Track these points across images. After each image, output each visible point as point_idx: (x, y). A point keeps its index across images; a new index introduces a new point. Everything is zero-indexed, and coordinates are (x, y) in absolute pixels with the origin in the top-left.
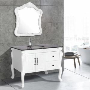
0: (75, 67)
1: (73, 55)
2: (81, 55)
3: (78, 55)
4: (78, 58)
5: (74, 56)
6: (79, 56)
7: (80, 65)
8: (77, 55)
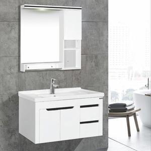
0: (129, 135)
1: (126, 110)
2: (140, 110)
3: (135, 109)
4: (134, 115)
5: (127, 112)
6: (137, 111)
7: (138, 130)
8: (133, 109)
